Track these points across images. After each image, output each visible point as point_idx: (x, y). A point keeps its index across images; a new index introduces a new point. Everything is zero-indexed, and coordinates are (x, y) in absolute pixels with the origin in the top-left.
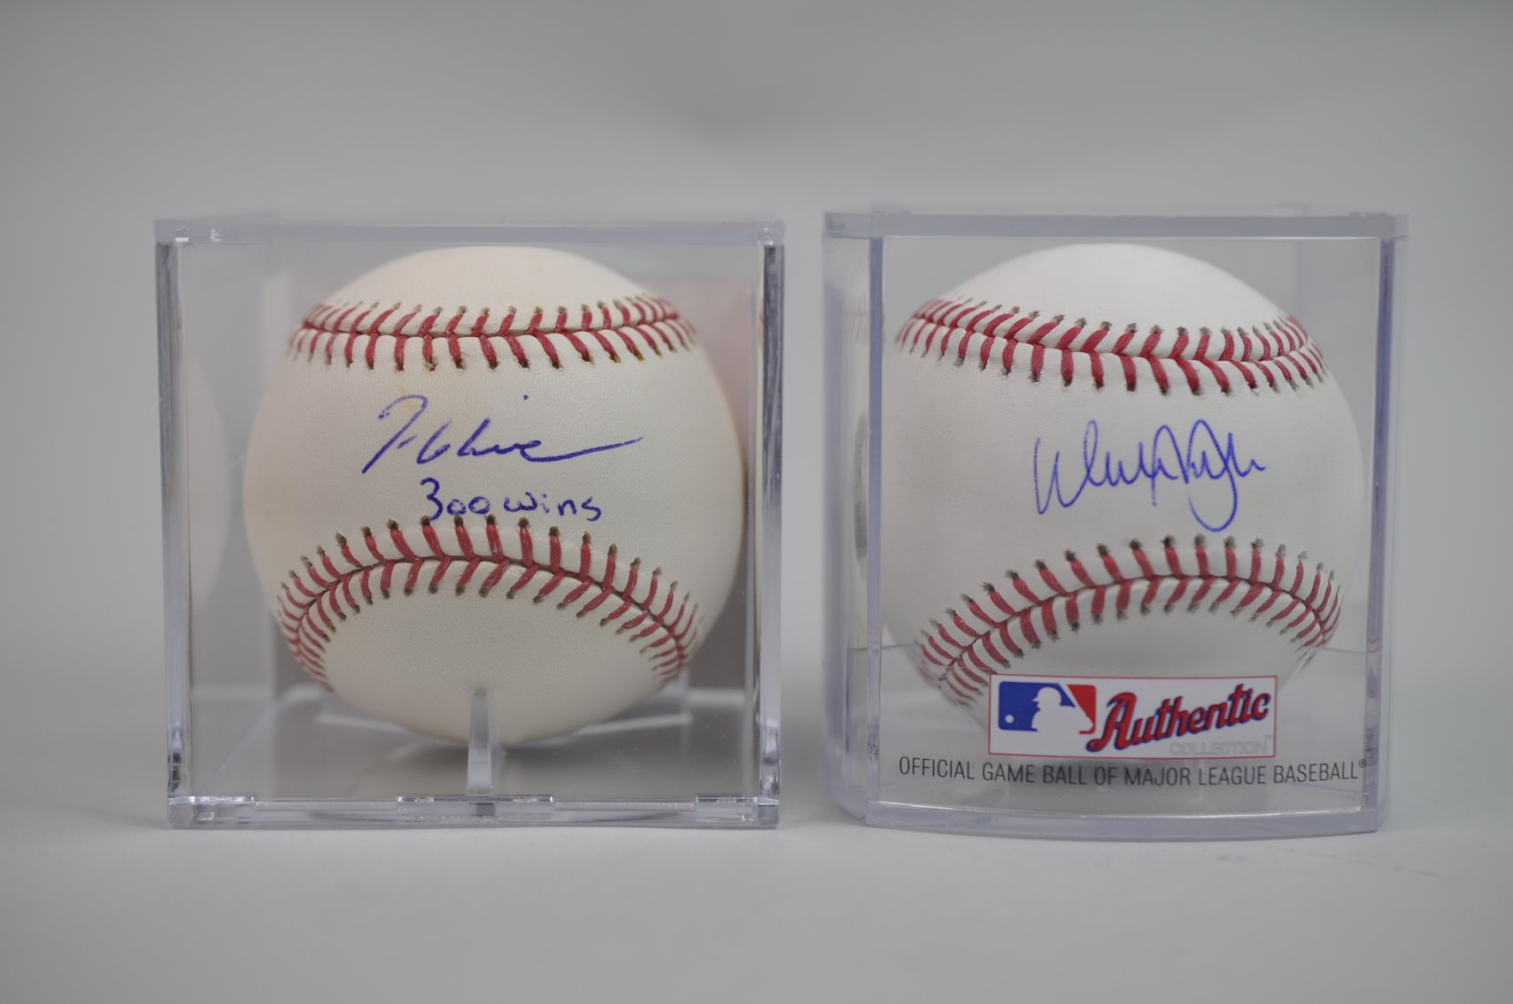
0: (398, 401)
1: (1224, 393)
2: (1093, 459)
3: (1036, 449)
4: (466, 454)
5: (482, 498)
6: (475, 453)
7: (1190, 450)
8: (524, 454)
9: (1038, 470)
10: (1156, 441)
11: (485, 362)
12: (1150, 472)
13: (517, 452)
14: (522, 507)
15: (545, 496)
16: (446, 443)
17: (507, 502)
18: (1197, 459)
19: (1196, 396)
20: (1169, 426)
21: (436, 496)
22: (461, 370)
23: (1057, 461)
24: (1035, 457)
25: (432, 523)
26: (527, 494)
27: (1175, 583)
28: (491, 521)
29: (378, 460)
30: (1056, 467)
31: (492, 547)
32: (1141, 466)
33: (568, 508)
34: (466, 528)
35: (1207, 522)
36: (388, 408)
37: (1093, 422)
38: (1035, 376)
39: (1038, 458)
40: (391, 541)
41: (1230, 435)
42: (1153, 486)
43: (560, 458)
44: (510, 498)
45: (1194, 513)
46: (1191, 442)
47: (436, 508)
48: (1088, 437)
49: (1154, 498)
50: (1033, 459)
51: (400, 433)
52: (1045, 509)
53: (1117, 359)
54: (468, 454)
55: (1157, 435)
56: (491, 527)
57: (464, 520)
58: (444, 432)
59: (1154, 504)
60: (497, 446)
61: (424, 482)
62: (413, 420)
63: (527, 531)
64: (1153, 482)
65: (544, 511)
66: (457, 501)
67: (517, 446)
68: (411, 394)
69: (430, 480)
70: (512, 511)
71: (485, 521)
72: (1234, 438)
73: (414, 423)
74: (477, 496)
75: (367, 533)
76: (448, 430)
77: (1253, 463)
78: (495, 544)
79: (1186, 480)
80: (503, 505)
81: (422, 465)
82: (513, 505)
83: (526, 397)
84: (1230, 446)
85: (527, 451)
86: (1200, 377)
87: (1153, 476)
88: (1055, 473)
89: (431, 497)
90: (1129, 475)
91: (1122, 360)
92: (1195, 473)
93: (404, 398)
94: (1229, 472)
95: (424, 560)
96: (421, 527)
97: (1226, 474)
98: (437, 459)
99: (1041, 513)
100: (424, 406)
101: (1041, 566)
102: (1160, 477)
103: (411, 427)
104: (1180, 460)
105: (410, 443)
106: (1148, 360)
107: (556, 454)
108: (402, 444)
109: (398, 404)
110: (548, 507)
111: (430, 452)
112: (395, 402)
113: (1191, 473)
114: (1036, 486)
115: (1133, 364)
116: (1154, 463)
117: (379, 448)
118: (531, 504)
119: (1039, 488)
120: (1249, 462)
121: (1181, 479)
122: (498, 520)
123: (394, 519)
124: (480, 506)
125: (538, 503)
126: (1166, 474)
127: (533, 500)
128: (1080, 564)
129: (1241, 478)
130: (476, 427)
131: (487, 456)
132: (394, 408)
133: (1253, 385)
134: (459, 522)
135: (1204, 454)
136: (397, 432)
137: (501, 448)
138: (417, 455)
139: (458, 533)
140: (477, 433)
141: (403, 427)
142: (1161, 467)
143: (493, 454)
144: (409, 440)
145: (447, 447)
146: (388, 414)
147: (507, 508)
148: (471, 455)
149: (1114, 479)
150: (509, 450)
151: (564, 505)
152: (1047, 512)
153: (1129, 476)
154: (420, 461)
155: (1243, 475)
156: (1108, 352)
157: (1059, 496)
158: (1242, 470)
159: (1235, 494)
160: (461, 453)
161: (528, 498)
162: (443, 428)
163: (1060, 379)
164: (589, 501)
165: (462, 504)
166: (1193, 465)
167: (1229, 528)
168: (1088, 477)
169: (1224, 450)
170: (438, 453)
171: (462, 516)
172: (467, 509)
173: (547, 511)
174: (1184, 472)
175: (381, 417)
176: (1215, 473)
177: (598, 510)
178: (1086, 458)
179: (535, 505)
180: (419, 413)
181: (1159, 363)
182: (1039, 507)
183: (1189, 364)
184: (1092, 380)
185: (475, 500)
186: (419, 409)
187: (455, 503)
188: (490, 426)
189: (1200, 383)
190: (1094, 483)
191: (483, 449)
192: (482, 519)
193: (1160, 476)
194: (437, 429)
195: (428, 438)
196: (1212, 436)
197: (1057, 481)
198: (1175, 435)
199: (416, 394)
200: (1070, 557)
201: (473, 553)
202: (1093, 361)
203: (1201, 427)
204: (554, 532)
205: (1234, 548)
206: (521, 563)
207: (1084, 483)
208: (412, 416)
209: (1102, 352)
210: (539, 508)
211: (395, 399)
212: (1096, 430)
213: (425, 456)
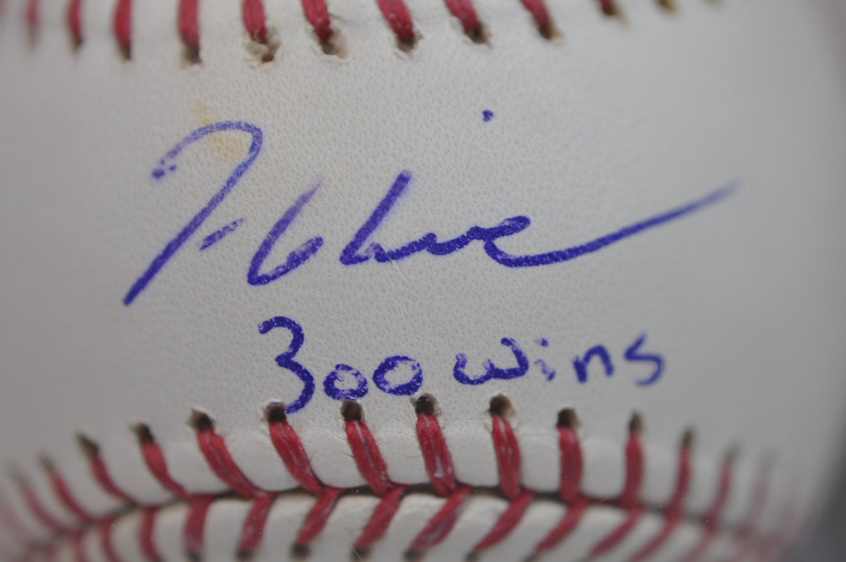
0: (195, 136)
4: (361, 260)
5: (405, 358)
6: (382, 256)
8: (492, 251)
11: (386, 37)
13: (477, 246)
14: (494, 373)
15: (544, 343)
16: (312, 234)
17: (460, 364)
21: (298, 358)
22: (334, 58)
25: (291, 418)
26: (506, 342)
28: (425, 407)
29: (159, 277)
31: (430, 466)
33: (595, 366)
34: (370, 426)
36: (174, 153)
40: (200, 458)
43: (574, 252)
44: (468, 353)
47: (297, 386)
51: (205, 213)
54: (366, 258)
56: (428, 423)
57: (365, 409)
58: (306, 208)
60: (431, 236)
61: (267, 327)
62: (231, 182)
63: (507, 424)
65: (543, 377)
66: (348, 368)
67: (476, 233)
68: (223, 119)
69: (281, 321)
70: (472, 382)
71: (412, 409)
73: (235, 191)
74: (392, 354)
75: (145, 435)
76: (315, 203)
78: (438, 459)
80: (452, 372)
81: (261, 288)
82: (474, 370)
83: (487, 115)
85: (501, 243)
89: (286, 361)
93: (206, 130)
95: (274, 496)
96: (265, 427)
98: (294, 273)
100: (255, 148)
103: (228, 199)
105: (229, 237)
107: (564, 246)
108: (211, 240)
109: (194, 145)
110: (551, 366)
111: (277, 258)
112: (188, 140)
117: (158, 248)
118: (514, 364)
122: (441, 404)
123: (202, 409)
124: (399, 376)
125: (531, 358)
127: (518, 354)
130: (381, 194)
131: (408, 262)
132: (187, 153)
134: (352, 414)
136: (197, 210)
137: (440, 240)
138: (247, 265)
139: (353, 440)
140: (385, 207)
141: (209, 198)
143: (423, 256)
144: (226, 228)
145: (315, 245)
146: (173, 168)
147: (460, 377)
148: (373, 261)
150: (461, 242)
151: (588, 357)
154: (255, 279)
160: (349, 257)
161: (508, 350)
162: (304, 199)
164: (639, 342)
165: (357, 374)
170: (296, 260)
171: (359, 401)
172: (371, 385)
173: (551, 376)
175: (158, 174)
177: (657, 360)
179: (523, 367)
180: (246, 165)
185: (389, 364)
186: (245, 156)
187: (341, 373)
188: (412, 188)
191: (399, 247)
192: (405, 405)
194: (289, 204)
195: (270, 225)
199: (235, 120)
201: (389, 481)
204: (566, 420)
206: (496, 492)
208: (228, 171)
210: (534, 371)
211: (188, 133)
213: (266, 268)
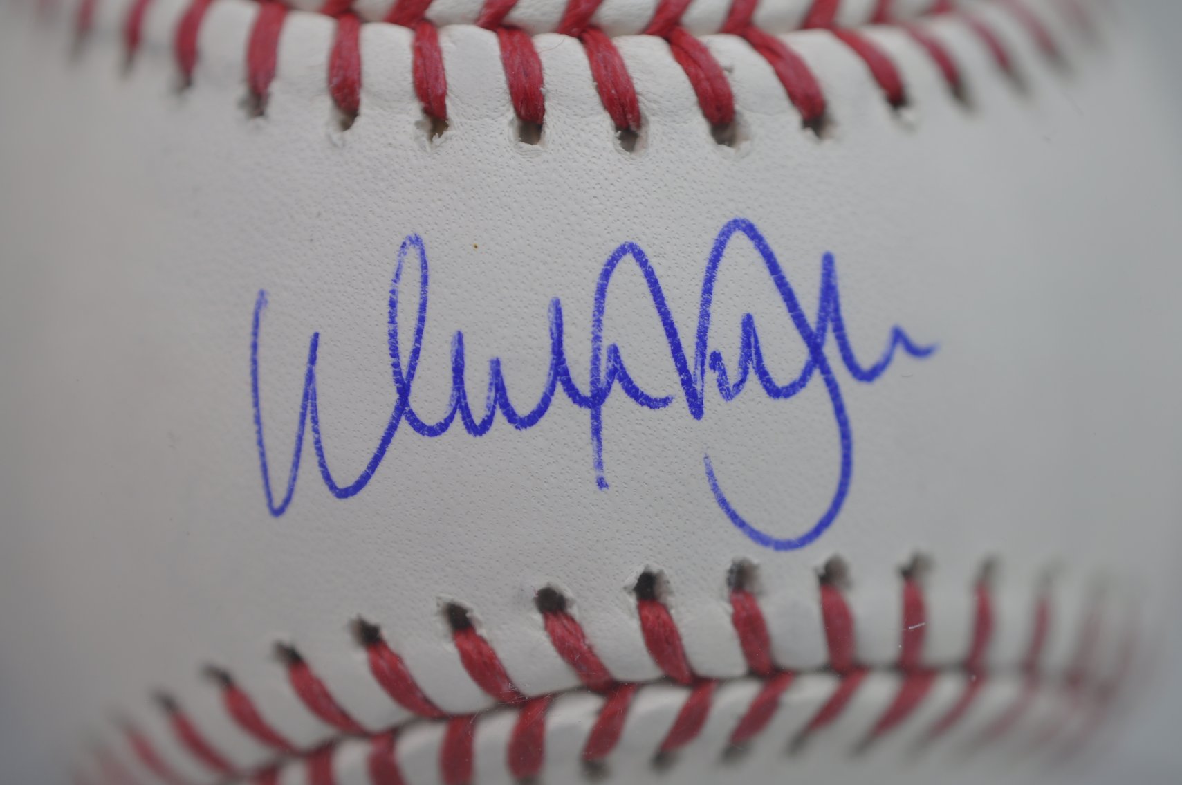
1: (809, 133)
2: (416, 353)
3: (256, 325)
7: (705, 315)
9: (262, 386)
10: (601, 292)
12: (585, 389)
18: (727, 341)
19: (724, 148)
20: (643, 246)
23: (313, 360)
24: (255, 347)
27: (673, 700)
30: (310, 377)
32: (560, 370)
35: (759, 526)
37: (416, 241)
38: (257, 100)
39: (262, 351)
41: (828, 261)
42: (597, 431)
45: (723, 502)
46: (708, 290)
48: (401, 286)
49: (599, 465)
50: (248, 353)
52: (287, 500)
53: (490, 40)
55: (606, 275)
59: (601, 483)
64: (596, 417)
72: (840, 268)
77: (898, 336)
79: (697, 409)
84: (829, 292)
86: (735, 89)
87: (595, 401)
88: (310, 396)
90: (523, 401)
91: (503, 47)
92: (721, 384)
94: (826, 371)
97: (817, 378)
99: (278, 512)
101: (293, 659)
102: (617, 400)
104: (676, 349)
106: (581, 40)
113: (709, 385)
114: (259, 432)
115: (534, 55)
116: (596, 359)
119: (267, 441)
120: (885, 337)
121: (680, 403)
126: (634, 392)
128: (396, 659)
129: (864, 387)
133: (896, 97)
135: (748, 324)
142: (619, 372)
149: (478, 416)
152: (291, 510)
153: (523, 405)
155: (869, 376)
156: (464, 20)
157: (322, 465)
158: (866, 360)
159: (846, 436)
163: (324, 107)
166: (716, 357)
167: (828, 535)
168: (403, 406)
169: (810, 307)
174: (687, 383)
176: (781, 379)
178: (394, 352)
181: (612, 50)
182: (269, 494)
183: (704, 50)
184: (414, 110)
189: (738, 107)
190: (419, 427)
193: (617, 395)
196: (774, 268)
197: (315, 421)
198: (658, 272)
200: (369, 636)
202: (418, 51)
203: (739, 241)
205: (848, 585)
207: (392, 428)
209: (448, 22)
212: (424, 266)
